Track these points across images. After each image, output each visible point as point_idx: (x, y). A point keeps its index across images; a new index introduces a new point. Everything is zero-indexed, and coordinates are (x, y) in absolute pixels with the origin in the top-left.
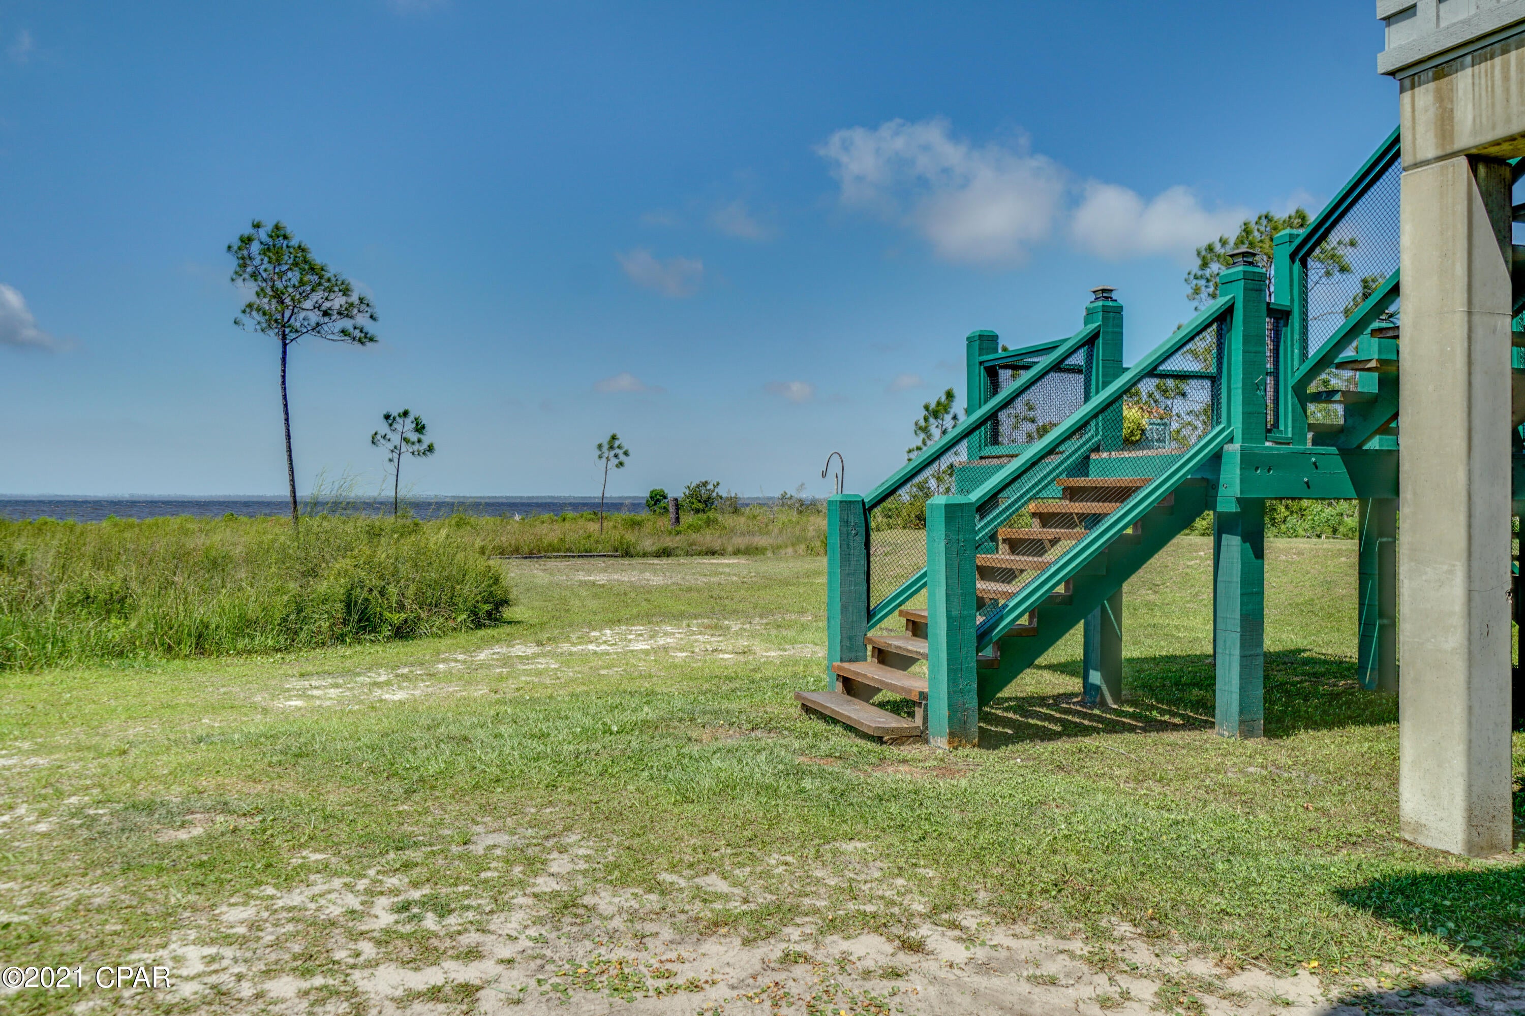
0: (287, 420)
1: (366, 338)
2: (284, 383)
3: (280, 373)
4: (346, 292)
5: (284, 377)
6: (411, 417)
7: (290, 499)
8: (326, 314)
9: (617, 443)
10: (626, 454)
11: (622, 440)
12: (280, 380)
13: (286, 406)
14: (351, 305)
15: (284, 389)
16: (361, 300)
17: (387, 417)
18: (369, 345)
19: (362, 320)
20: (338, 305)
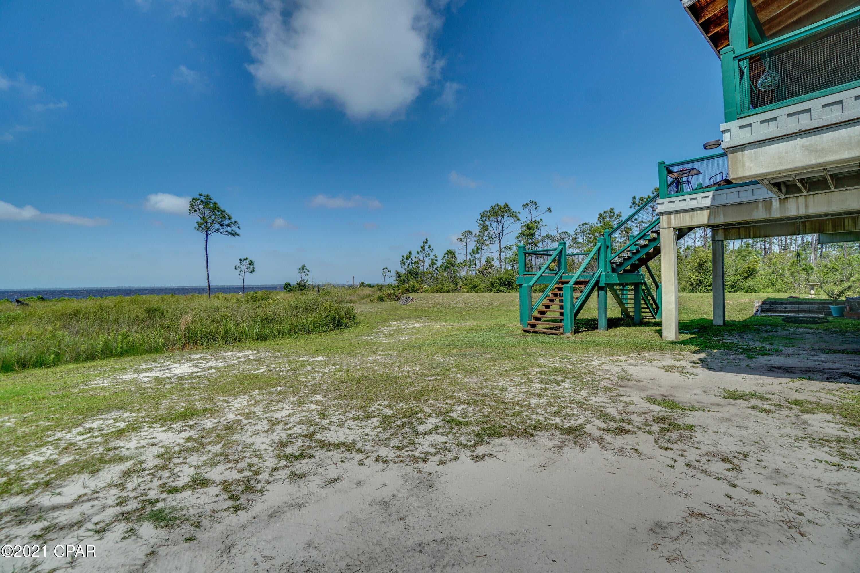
0: (207, 261)
1: (234, 234)
2: (206, 248)
3: (205, 245)
4: (230, 219)
5: (206, 246)
6: (248, 260)
7: (207, 288)
8: (222, 225)
9: (305, 268)
10: (309, 271)
11: (307, 267)
12: (205, 248)
13: (207, 256)
14: (232, 223)
15: (206, 250)
16: (235, 222)
17: (240, 260)
18: (237, 237)
19: (235, 229)
20: (226, 223)
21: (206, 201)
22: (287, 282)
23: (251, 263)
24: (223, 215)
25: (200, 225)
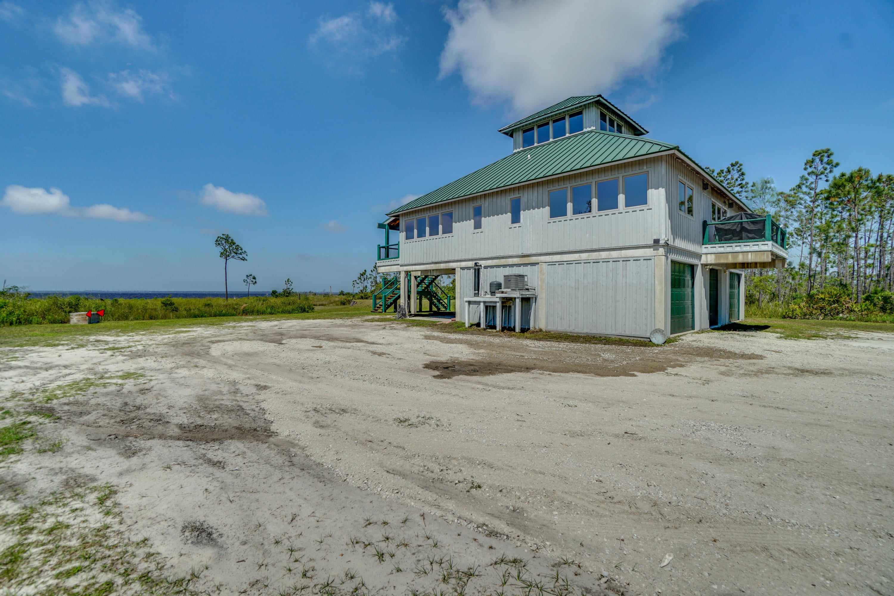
1: (244, 259)
2: (226, 268)
3: (225, 266)
4: (241, 250)
6: (252, 276)
7: (225, 293)
8: (236, 254)
14: (242, 252)
16: (244, 252)
17: (247, 276)
18: (245, 261)
19: (244, 256)
20: (239, 252)
21: (227, 239)
22: (274, 290)
23: (254, 278)
24: (238, 247)
25: (222, 253)
